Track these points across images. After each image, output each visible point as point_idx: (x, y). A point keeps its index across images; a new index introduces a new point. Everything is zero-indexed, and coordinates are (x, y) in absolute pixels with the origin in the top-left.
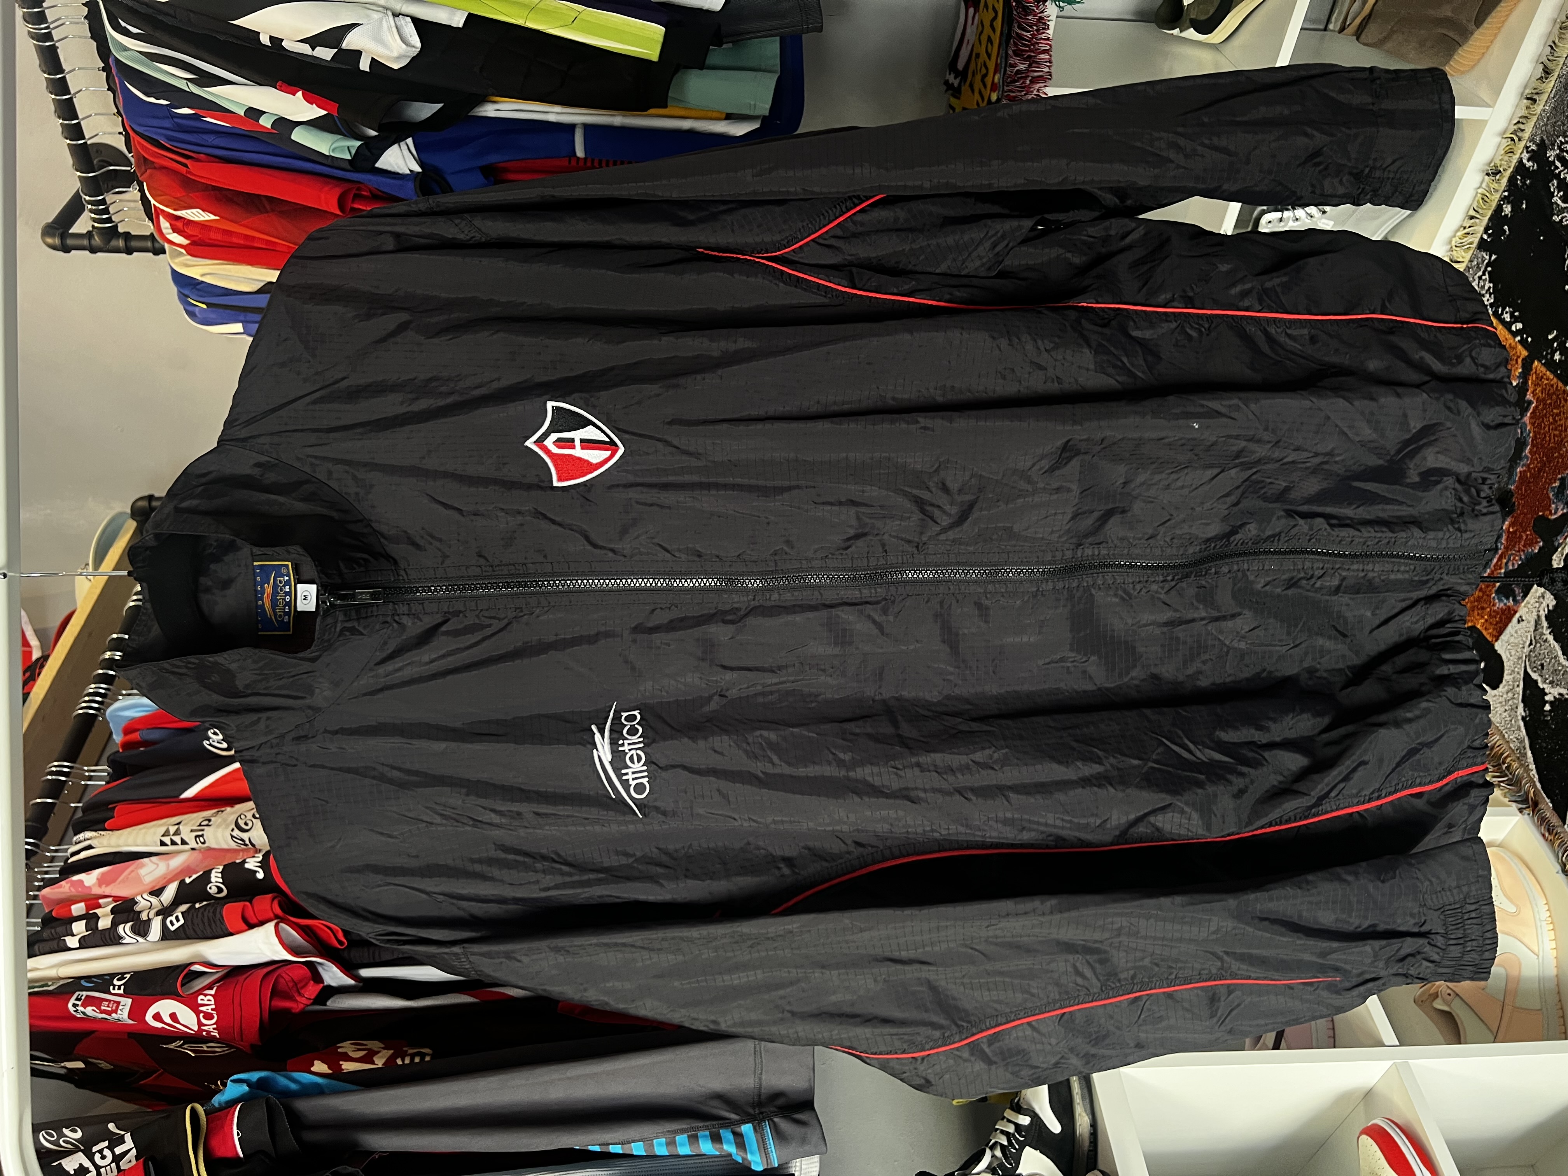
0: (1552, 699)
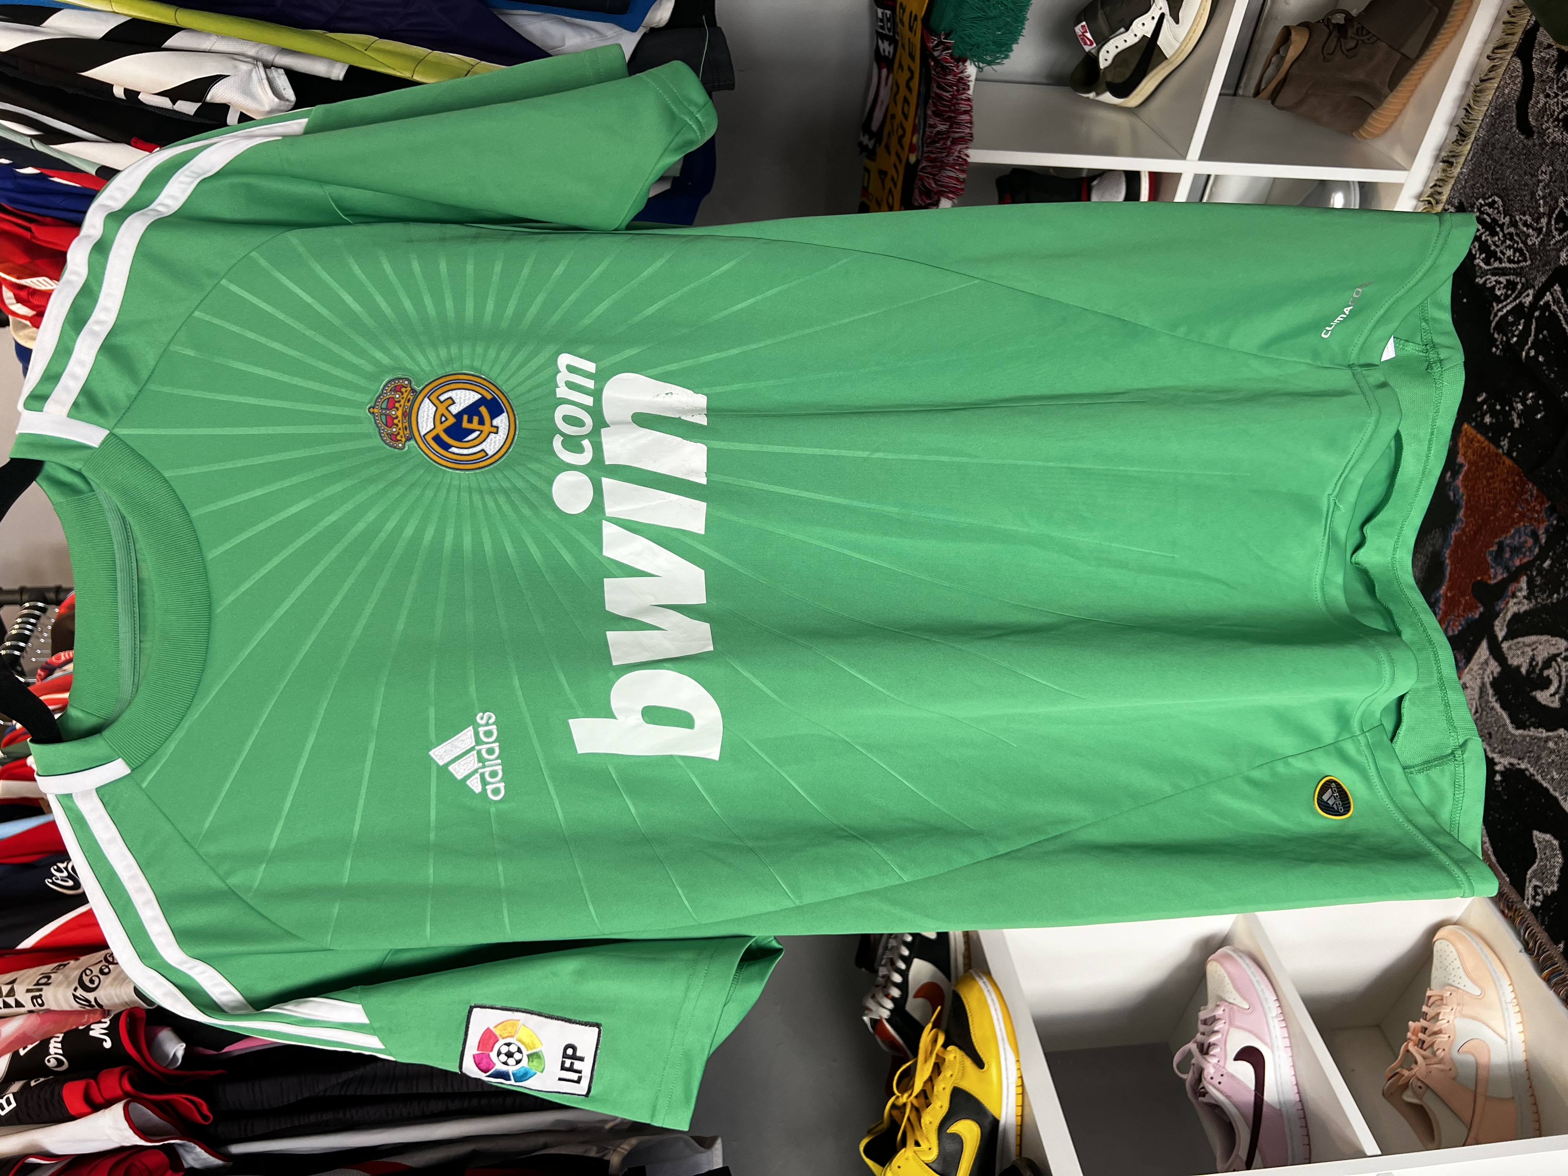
0: (1504, 769)
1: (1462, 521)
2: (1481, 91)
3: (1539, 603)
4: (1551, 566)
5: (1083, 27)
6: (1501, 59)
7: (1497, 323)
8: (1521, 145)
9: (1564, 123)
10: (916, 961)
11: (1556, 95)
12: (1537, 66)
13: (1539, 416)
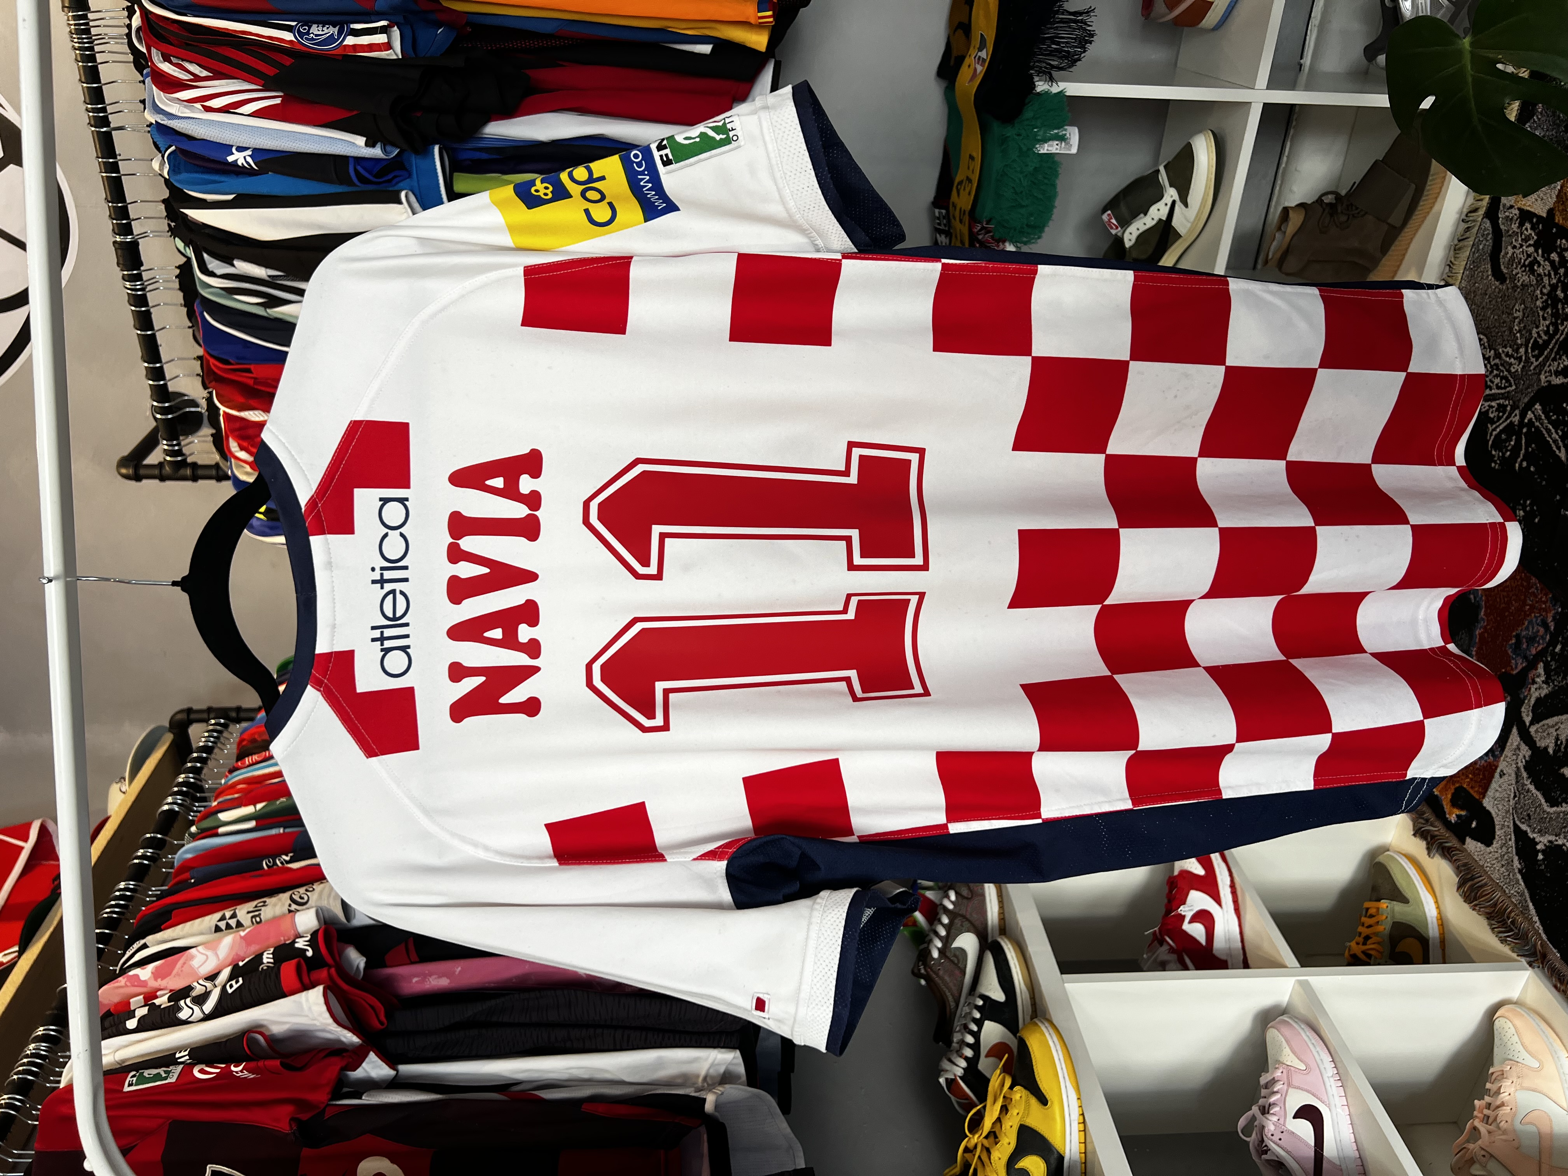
0: (1544, 848)
1: (1483, 619)
2: (1460, 249)
3: (1556, 686)
4: (1561, 649)
5: (1109, 215)
6: (1474, 221)
7: (1493, 441)
8: (1497, 290)
9: (1531, 267)
10: (987, 1023)
11: (1521, 246)
12: (1503, 224)
13: (1537, 520)
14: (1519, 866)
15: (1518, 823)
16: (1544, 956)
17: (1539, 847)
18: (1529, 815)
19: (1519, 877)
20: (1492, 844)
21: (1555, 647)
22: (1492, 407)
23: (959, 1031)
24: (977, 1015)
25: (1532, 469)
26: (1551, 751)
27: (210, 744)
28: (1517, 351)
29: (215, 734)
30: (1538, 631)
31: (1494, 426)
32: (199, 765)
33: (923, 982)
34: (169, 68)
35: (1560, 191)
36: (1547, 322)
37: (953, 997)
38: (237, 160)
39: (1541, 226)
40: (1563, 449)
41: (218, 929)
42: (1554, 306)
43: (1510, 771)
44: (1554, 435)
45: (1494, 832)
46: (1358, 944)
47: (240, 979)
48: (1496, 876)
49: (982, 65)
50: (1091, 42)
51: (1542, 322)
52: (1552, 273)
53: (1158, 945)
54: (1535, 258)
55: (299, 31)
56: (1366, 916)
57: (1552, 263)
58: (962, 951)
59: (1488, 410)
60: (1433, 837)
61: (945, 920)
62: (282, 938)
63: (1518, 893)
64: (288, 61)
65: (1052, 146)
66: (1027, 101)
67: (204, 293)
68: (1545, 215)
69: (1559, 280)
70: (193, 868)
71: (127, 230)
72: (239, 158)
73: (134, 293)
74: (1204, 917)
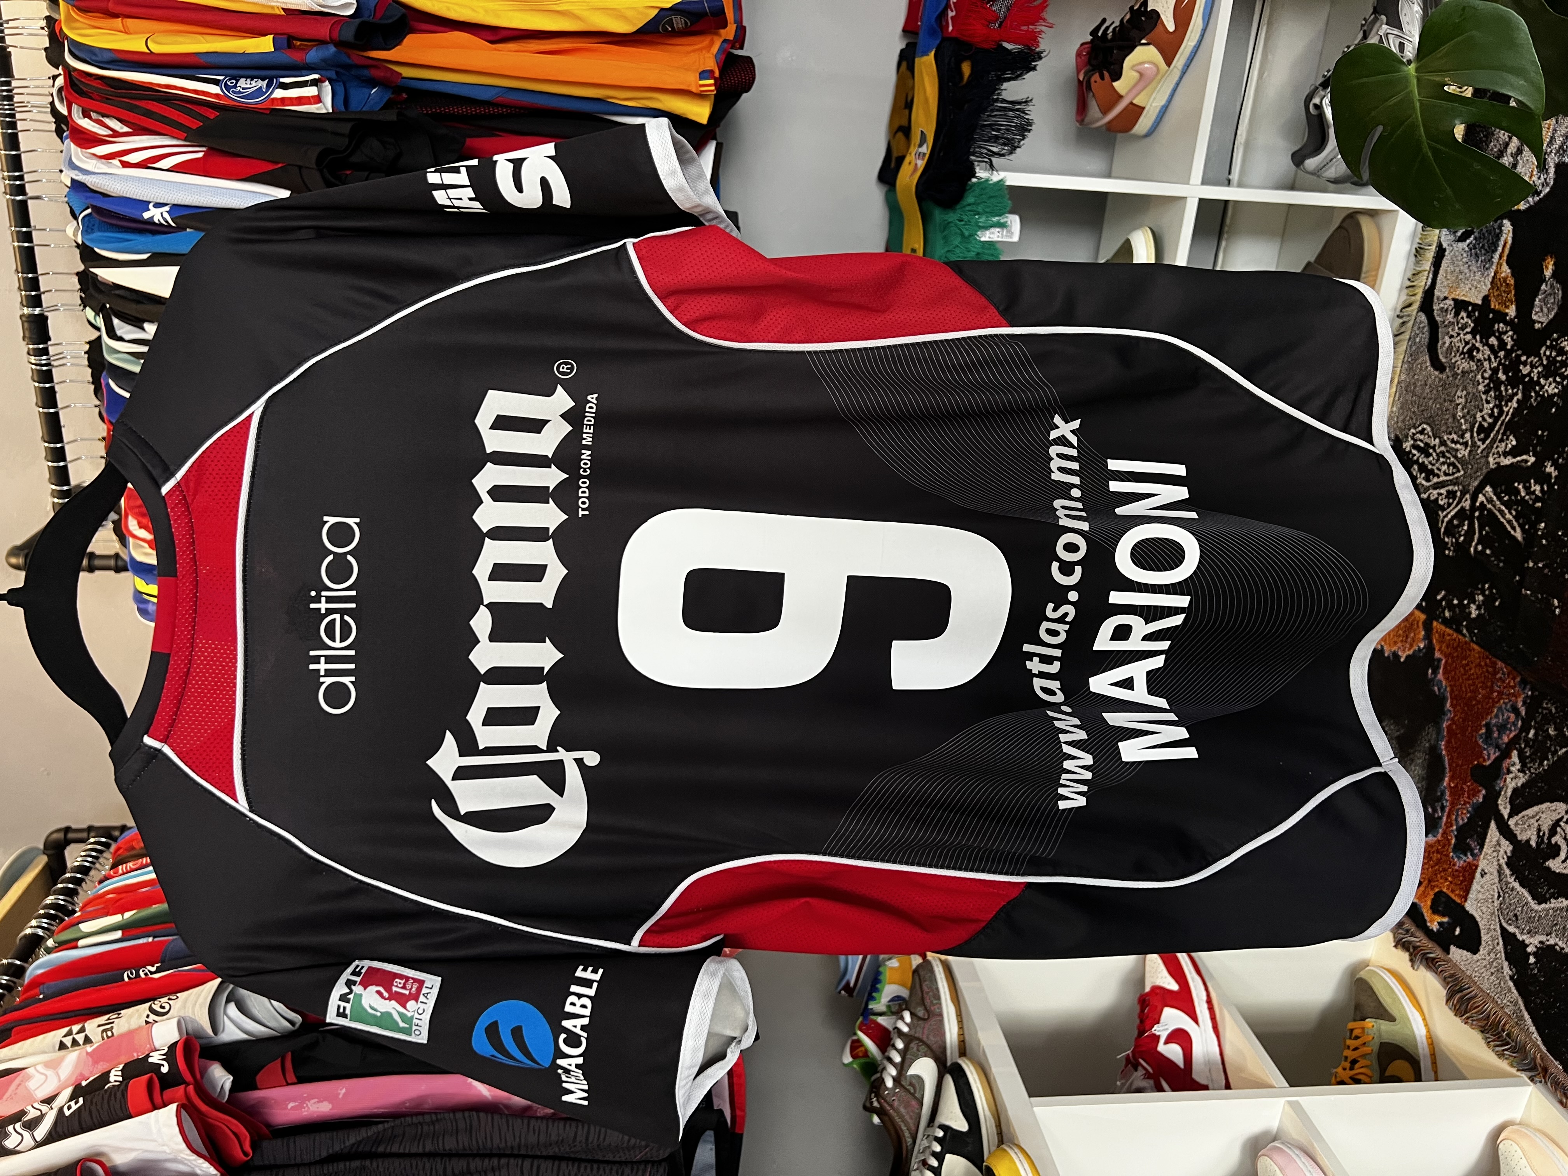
0: (1535, 949)
1: (1450, 711)
3: (1532, 773)
4: (1535, 735)
6: (1409, 316)
7: (1445, 529)
8: (1437, 380)
9: (1470, 355)
10: (948, 1156)
11: (1459, 334)
12: (1438, 315)
13: (1497, 603)
14: (1510, 973)
15: (1505, 925)
16: (1545, 1070)
17: (1529, 949)
18: (1516, 915)
19: (1511, 984)
20: (1479, 950)
21: (1528, 733)
22: (1441, 494)
23: (917, 1169)
24: (937, 1148)
25: (1488, 552)
26: (1533, 843)
27: (87, 864)
28: (1462, 436)
29: (94, 854)
30: (1509, 718)
31: (1445, 513)
32: (71, 886)
33: (876, 1120)
34: (89, 124)
35: (1494, 278)
36: (1491, 405)
37: (910, 1133)
38: (152, 217)
39: (1477, 313)
40: (1518, 529)
41: (62, 1046)
42: (1497, 389)
43: (1493, 869)
44: (1508, 516)
45: (1480, 938)
46: (1345, 1069)
47: (81, 1100)
48: (1485, 986)
49: (923, 159)
50: (1029, 131)
51: (1485, 405)
52: (1492, 357)
53: (1133, 1070)
54: (1474, 345)
55: (226, 84)
56: (1350, 1038)
57: (1491, 347)
58: (919, 1079)
59: (1437, 499)
60: (1415, 948)
61: (900, 1045)
62: (135, 1055)
63: (1511, 1002)
64: (212, 114)
65: (993, 233)
66: (968, 187)
67: (110, 358)
68: (1480, 302)
69: (1500, 364)
70: (43, 984)
71: (36, 301)
72: (155, 214)
73: (38, 368)
74: (1180, 1037)
